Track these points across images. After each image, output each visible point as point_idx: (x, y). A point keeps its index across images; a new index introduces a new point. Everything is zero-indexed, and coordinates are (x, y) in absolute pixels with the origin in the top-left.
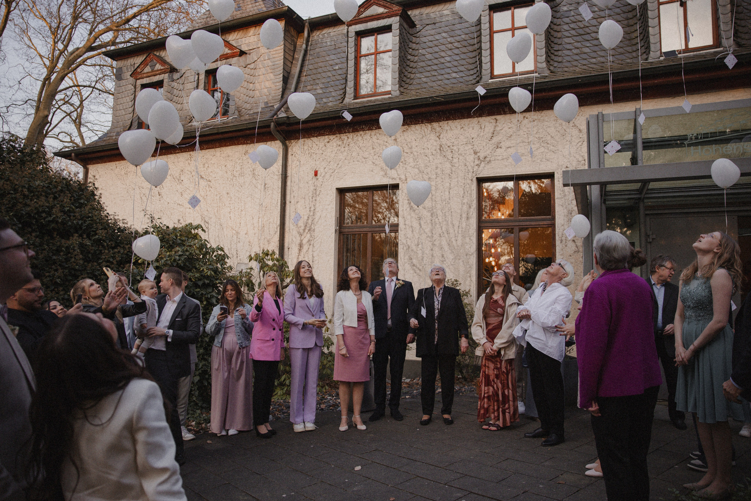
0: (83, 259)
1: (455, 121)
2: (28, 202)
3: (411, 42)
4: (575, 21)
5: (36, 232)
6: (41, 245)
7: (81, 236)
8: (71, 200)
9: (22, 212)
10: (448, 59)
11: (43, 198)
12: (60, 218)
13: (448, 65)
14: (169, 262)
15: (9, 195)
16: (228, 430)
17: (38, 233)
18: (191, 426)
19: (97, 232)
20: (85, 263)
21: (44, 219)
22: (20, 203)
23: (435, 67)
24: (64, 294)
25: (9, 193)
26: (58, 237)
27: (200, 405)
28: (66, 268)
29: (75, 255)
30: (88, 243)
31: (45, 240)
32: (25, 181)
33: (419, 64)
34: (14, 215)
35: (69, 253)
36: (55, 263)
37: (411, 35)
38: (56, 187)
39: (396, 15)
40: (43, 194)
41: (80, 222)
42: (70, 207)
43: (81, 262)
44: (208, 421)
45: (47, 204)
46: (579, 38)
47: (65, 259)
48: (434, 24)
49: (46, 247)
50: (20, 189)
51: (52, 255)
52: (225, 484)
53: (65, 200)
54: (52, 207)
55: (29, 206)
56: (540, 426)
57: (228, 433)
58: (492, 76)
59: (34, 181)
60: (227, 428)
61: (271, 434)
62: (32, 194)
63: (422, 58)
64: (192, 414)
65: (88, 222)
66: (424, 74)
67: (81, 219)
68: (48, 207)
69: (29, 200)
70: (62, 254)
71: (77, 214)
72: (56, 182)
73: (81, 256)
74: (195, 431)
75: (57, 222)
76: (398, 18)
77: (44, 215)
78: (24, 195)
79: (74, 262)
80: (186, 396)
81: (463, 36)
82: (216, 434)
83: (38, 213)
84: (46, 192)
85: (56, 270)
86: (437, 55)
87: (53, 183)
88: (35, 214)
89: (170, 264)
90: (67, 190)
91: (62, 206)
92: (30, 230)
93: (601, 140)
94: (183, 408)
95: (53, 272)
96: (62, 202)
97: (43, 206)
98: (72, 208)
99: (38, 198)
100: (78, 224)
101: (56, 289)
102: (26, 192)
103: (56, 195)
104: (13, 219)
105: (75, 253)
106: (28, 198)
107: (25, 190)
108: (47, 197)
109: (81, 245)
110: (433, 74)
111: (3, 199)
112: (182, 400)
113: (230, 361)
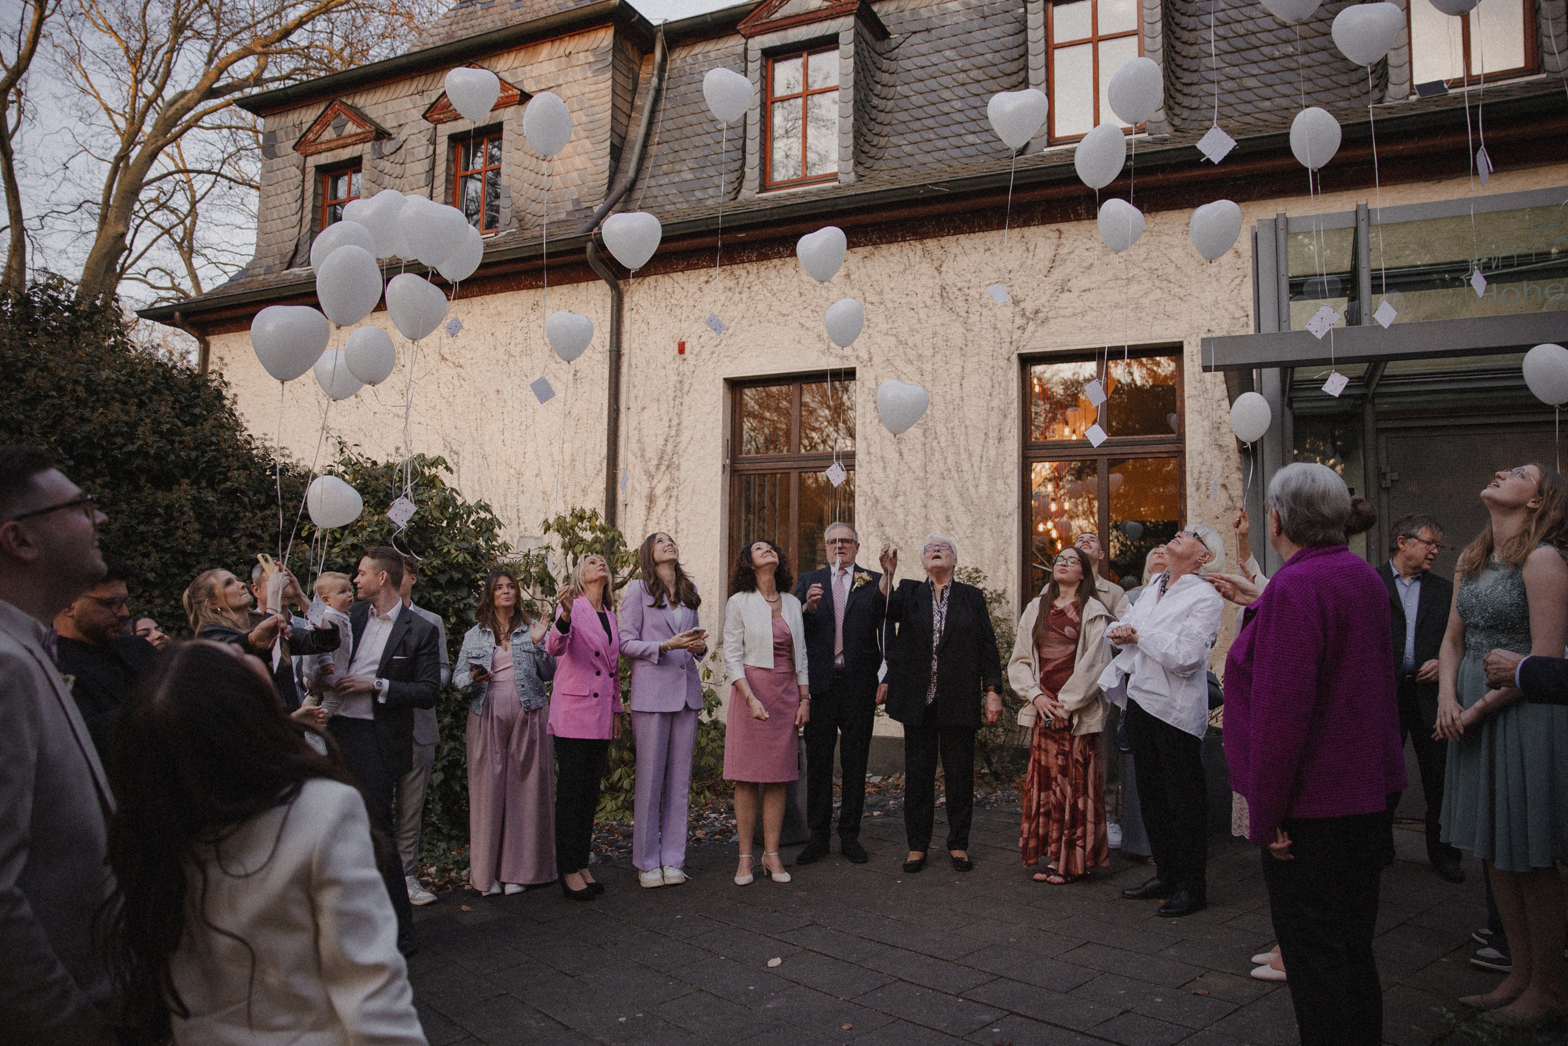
0: (200, 531)
1: (972, 235)
2: (87, 413)
3: (880, 69)
4: (1227, 20)
5: (104, 475)
6: (115, 501)
7: (195, 482)
8: (173, 408)
9: (74, 435)
10: (958, 105)
11: (117, 406)
12: (152, 446)
13: (959, 117)
14: (378, 536)
15: (49, 401)
16: (505, 884)
17: (108, 479)
18: (429, 875)
19: (229, 474)
20: (206, 540)
21: (121, 448)
22: (69, 415)
23: (930, 123)
24: (163, 605)
25: (47, 397)
26: (149, 485)
27: (445, 831)
28: (165, 550)
30: (211, 499)
31: (122, 492)
32: (79, 370)
33: (896, 115)
34: (60, 442)
35: (172, 518)
36: (142, 541)
37: (880, 55)
38: (143, 382)
39: (846, 14)
40: (117, 396)
41: (194, 454)
42: (173, 424)
43: (197, 537)
44: (465, 864)
45: (126, 418)
46: (1236, 58)
47: (164, 531)
48: (928, 30)
49: (125, 506)
50: (69, 387)
51: (138, 524)
52: (501, 995)
53: (163, 409)
54: (137, 425)
55: (90, 421)
56: (1155, 875)
57: (503, 890)
58: (1051, 141)
59: (99, 370)
60: (504, 879)
61: (594, 891)
62: (95, 397)
63: (904, 103)
64: (429, 851)
65: (210, 455)
66: (908, 137)
67: (196, 448)
68: (127, 423)
69: (88, 410)
70: (157, 520)
71: (187, 438)
72: (142, 371)
73: (197, 526)
75: (147, 454)
76: (850, 20)
77: (119, 440)
78: (78, 399)
79: (184, 538)
80: (415, 814)
81: (989, 57)
82: (480, 893)
83: (108, 435)
84: (123, 394)
85: (146, 555)
86: (933, 97)
87: (138, 374)
88: (102, 437)
89: (380, 539)
90: (167, 389)
91: (157, 422)
92: (90, 471)
93: (1282, 271)
94: (411, 838)
95: (140, 559)
96: (156, 412)
97: (117, 422)
98: (178, 427)
99: (107, 405)
100: (190, 459)
101: (147, 594)
102: (81, 392)
103: (143, 398)
104: (56, 450)
105: (186, 518)
106: (86, 406)
107: (79, 389)
108: (126, 404)
109: (197, 503)
110: (926, 137)
111: (34, 409)
112: (409, 821)
113: (506, 741)
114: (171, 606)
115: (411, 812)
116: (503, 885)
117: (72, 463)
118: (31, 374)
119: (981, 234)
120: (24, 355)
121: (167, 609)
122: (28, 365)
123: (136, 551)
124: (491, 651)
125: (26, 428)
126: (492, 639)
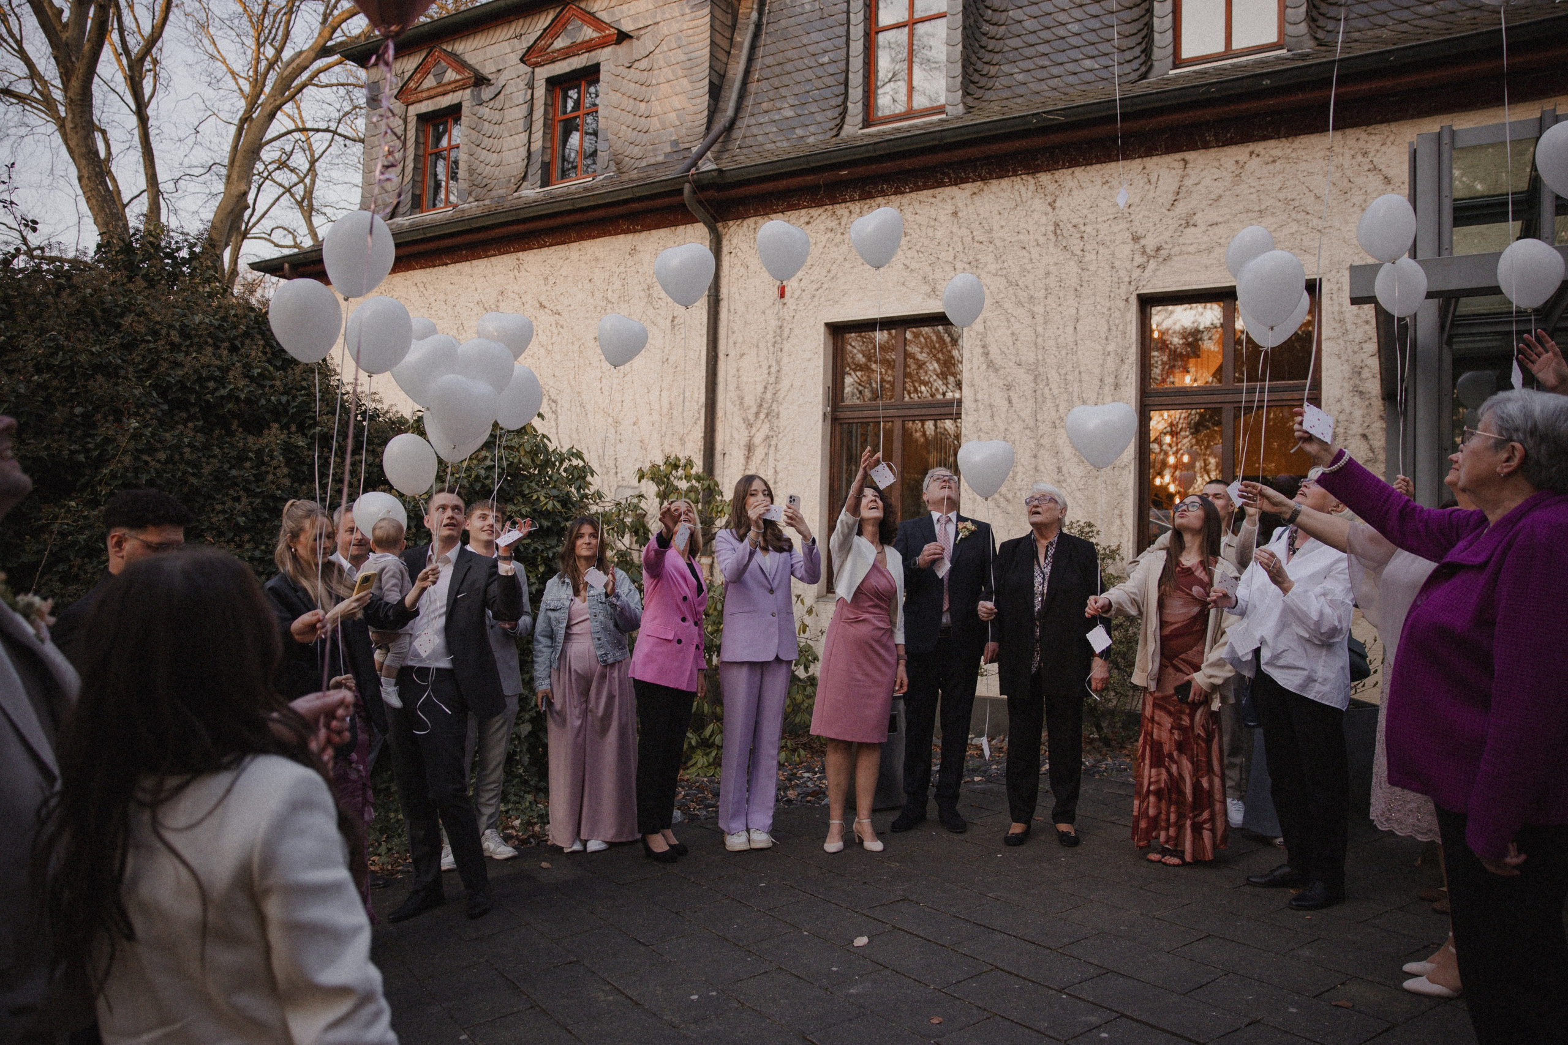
0: (289, 475)
1: (1088, 168)
2: (180, 357)
5: (198, 420)
6: (207, 447)
7: (285, 427)
8: (265, 353)
9: (168, 379)
10: (1075, 28)
11: (209, 350)
12: (242, 390)
13: (1074, 41)
15: (143, 345)
16: (586, 841)
17: (201, 423)
18: (513, 827)
19: (319, 419)
20: (296, 485)
21: (213, 392)
22: (165, 360)
23: (1041, 49)
24: (255, 549)
25: (143, 341)
26: (240, 430)
28: (256, 495)
29: (275, 468)
30: (301, 443)
31: (215, 436)
32: (173, 315)
33: (1007, 41)
34: (155, 386)
35: (263, 463)
36: (234, 484)
38: (235, 327)
40: (210, 340)
41: (284, 399)
42: (265, 369)
43: (287, 482)
45: (217, 362)
47: (255, 475)
49: (217, 451)
50: (164, 332)
51: (230, 469)
52: (570, 962)
53: (254, 353)
54: (228, 369)
55: (182, 365)
57: (585, 846)
58: (1177, 62)
59: (193, 314)
60: (584, 836)
61: (676, 853)
62: (188, 343)
63: (1016, 29)
64: (516, 803)
65: (300, 399)
66: (1021, 64)
67: (285, 393)
68: (219, 368)
69: (182, 354)
70: (248, 464)
71: (278, 383)
72: (235, 316)
73: (286, 471)
74: (518, 839)
75: (237, 398)
77: (211, 384)
78: (172, 344)
79: (273, 483)
80: (498, 766)
82: (562, 849)
83: (201, 380)
84: (216, 338)
85: (237, 499)
86: (1048, 21)
87: (231, 319)
88: (195, 382)
89: (467, 485)
90: (259, 333)
91: (247, 367)
92: (184, 415)
93: (1445, 192)
94: (492, 790)
95: (229, 504)
96: (248, 356)
97: (208, 366)
98: (269, 371)
99: (200, 349)
100: (280, 403)
101: (237, 539)
102: (175, 337)
103: (237, 343)
104: (150, 393)
105: (275, 463)
106: (180, 351)
107: (173, 333)
108: (218, 347)
109: (288, 449)
110: (1041, 63)
111: (131, 354)
112: (491, 773)
113: (585, 693)
114: (262, 551)
115: (495, 763)
116: (584, 843)
117: (166, 407)
118: (129, 319)
119: (1098, 166)
120: (122, 301)
121: (257, 554)
122: (126, 309)
123: (227, 495)
124: (567, 603)
125: (122, 373)
126: (570, 591)
